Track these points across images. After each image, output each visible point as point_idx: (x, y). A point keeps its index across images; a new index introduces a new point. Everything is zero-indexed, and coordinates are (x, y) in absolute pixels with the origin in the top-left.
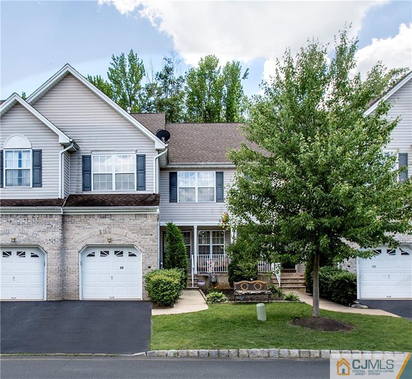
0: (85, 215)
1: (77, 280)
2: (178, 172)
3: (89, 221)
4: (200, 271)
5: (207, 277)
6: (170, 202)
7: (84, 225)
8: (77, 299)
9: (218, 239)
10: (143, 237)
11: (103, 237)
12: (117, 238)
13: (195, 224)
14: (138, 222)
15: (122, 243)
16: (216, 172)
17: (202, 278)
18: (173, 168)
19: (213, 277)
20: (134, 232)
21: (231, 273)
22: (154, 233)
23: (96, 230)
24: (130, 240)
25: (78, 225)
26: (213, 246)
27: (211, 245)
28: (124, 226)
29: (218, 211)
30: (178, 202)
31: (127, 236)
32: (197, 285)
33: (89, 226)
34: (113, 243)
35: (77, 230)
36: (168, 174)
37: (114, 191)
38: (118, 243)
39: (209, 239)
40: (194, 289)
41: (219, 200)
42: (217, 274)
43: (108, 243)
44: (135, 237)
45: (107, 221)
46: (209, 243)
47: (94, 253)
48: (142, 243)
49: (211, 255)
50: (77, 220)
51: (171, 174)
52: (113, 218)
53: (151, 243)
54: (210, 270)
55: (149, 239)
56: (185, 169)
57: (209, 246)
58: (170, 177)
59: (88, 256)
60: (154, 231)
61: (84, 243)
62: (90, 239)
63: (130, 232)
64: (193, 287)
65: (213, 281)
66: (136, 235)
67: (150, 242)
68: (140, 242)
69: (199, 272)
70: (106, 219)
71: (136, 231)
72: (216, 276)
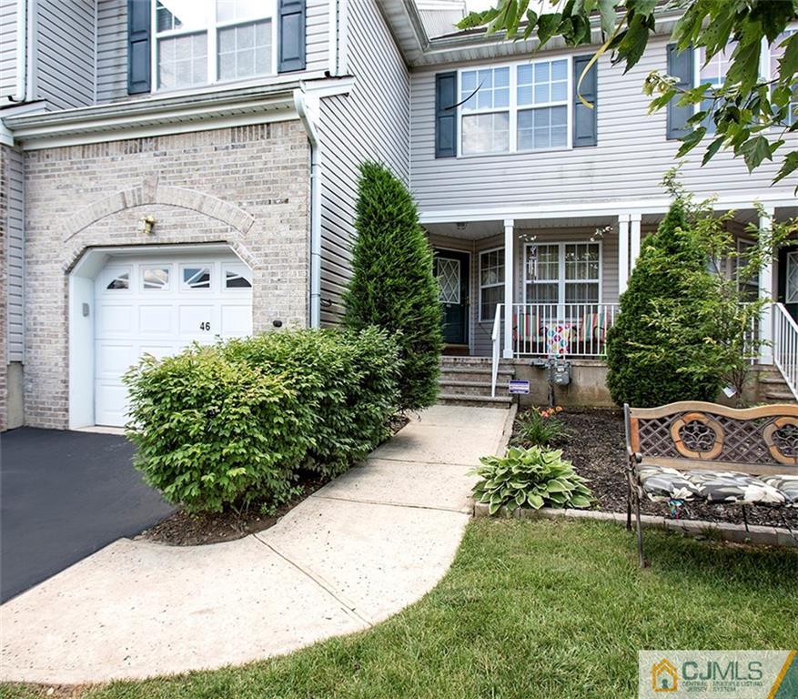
0: (84, 145)
1: (61, 363)
2: (460, 71)
3: (93, 167)
4: (521, 350)
5: (541, 369)
6: (437, 157)
7: (80, 179)
8: (60, 427)
9: (582, 266)
10: (257, 209)
11: (131, 217)
12: (173, 221)
13: (509, 215)
14: (241, 156)
15: (188, 235)
16: (574, 58)
17: (524, 373)
18: (446, 64)
19: (560, 369)
20: (228, 193)
21: (618, 361)
22: (295, 193)
23: (112, 194)
24: (213, 224)
25: (67, 181)
26: (567, 284)
27: (562, 281)
28: (196, 176)
29: (578, 173)
30: (459, 155)
31: (205, 209)
32: (504, 392)
33: (93, 184)
34: (163, 236)
35: (62, 200)
36: (434, 80)
37: (212, 86)
38: (175, 236)
39: (557, 265)
40: (495, 403)
41: (582, 142)
42: (574, 362)
43: (145, 239)
44: (230, 211)
45: (146, 160)
46: (557, 278)
47: (126, 277)
48: (252, 235)
49: (561, 305)
50: (62, 164)
51: (439, 77)
52: (162, 149)
53: (285, 231)
54: (554, 350)
55: (276, 218)
56: (481, 60)
57: (557, 285)
58: (439, 89)
59: (112, 286)
60: (293, 186)
61: (80, 240)
62: (94, 226)
63: (215, 197)
64: (493, 397)
65: (559, 380)
66: (233, 205)
67: (281, 227)
68: (246, 232)
69: (518, 353)
70: (143, 155)
71: (233, 191)
72: (570, 368)
